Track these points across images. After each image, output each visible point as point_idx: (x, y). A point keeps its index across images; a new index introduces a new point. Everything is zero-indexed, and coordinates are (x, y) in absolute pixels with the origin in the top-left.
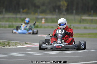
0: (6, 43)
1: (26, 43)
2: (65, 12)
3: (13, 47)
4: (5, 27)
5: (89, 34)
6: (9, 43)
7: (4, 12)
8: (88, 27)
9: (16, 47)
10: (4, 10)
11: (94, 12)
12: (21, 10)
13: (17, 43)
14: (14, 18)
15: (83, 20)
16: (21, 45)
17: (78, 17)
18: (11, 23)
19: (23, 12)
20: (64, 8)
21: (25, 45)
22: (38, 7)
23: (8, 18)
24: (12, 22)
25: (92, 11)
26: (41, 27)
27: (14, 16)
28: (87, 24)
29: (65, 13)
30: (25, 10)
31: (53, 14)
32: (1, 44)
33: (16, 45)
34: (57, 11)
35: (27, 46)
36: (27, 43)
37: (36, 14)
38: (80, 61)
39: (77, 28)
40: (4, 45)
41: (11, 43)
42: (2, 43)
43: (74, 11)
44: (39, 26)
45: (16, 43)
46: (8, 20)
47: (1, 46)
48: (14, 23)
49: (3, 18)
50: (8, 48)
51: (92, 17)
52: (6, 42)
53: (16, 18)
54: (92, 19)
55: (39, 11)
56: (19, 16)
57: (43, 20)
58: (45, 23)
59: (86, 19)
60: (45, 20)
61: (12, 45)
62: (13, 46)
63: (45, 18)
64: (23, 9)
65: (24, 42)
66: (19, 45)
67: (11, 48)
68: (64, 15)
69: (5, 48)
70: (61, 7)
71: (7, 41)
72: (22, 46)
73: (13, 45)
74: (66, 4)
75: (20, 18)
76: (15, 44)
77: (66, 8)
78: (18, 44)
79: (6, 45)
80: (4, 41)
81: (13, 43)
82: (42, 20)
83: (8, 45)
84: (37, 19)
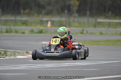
0: (3, 53)
1: (27, 53)
2: (77, 13)
4: (2, 32)
5: (106, 41)
6: (5, 53)
8: (104, 32)
11: (112, 13)
12: (22, 11)
13: (15, 52)
14: (13, 20)
15: (99, 23)
16: (21, 55)
17: (92, 20)
18: (8, 27)
19: (24, 14)
20: (75, 9)
21: (26, 55)
22: (43, 7)
23: (6, 20)
24: (10, 25)
25: (110, 13)
26: (46, 32)
27: (13, 18)
28: (104, 29)
29: (76, 15)
30: (27, 11)
33: (15, 55)
34: (66, 11)
35: (29, 57)
36: (29, 52)
37: (41, 16)
39: (92, 34)
41: (9, 52)
43: (88, 13)
44: (44, 31)
46: (5, 23)
48: (12, 27)
50: (5, 58)
51: (110, 19)
52: (2, 51)
53: (16, 20)
54: (110, 23)
55: (43, 11)
56: (19, 18)
57: (49, 23)
58: (51, 27)
59: (102, 22)
60: (51, 24)
63: (51, 21)
64: (24, 10)
65: (25, 51)
66: (19, 54)
68: (75, 17)
69: (1, 58)
70: (71, 7)
71: (4, 50)
73: (11, 55)
74: (77, 3)
75: (21, 21)
76: (13, 54)
77: (77, 8)
78: (17, 54)
79: (3, 55)
81: (11, 52)
82: (47, 23)
83: (5, 54)
84: (42, 22)
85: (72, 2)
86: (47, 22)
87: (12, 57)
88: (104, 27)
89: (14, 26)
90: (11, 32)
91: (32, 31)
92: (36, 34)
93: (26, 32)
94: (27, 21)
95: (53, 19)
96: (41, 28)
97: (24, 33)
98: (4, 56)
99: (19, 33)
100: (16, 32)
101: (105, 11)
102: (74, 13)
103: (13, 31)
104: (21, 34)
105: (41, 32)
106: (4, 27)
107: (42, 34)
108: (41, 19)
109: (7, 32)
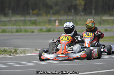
0: (13, 51)
1: (36, 50)
2: (83, 12)
3: (21, 56)
4: (12, 32)
6: (16, 51)
7: (10, 15)
8: (109, 29)
9: (24, 55)
10: (10, 12)
12: (31, 11)
13: (26, 50)
14: (22, 21)
15: (104, 21)
16: (30, 52)
18: (18, 27)
19: (33, 14)
20: (81, 8)
21: (35, 52)
22: (51, 7)
23: (16, 21)
24: (20, 25)
26: (54, 31)
27: (22, 18)
28: (109, 26)
29: (83, 14)
31: (68, 15)
32: (7, 52)
34: (73, 11)
36: (37, 49)
37: (49, 16)
38: (99, 69)
40: (11, 53)
41: (19, 50)
42: (8, 50)
43: (93, 11)
44: (52, 30)
45: (24, 50)
46: (15, 23)
47: (7, 54)
48: (22, 27)
49: (10, 21)
50: (15, 56)
52: (12, 49)
53: (25, 20)
55: (51, 11)
56: (28, 18)
57: (57, 22)
58: (59, 25)
59: (107, 20)
60: (59, 23)
61: (20, 52)
62: (21, 54)
63: (58, 20)
64: (33, 10)
65: (35, 49)
66: (28, 52)
67: (19, 56)
68: (81, 15)
69: (11, 56)
70: (78, 7)
71: (14, 48)
72: (32, 53)
74: (83, 3)
75: (30, 21)
76: (23, 52)
77: (83, 7)
79: (13, 53)
80: (11, 48)
81: (21, 50)
82: (55, 23)
84: (50, 22)
85: (78, 2)
86: (55, 21)
87: (22, 55)
88: (109, 24)
89: (24, 25)
90: (21, 31)
91: (41, 30)
92: (45, 33)
93: (35, 31)
94: (36, 20)
95: (60, 18)
96: (50, 27)
97: (33, 32)
98: (15, 54)
99: (29, 32)
100: (26, 31)
101: (109, 9)
102: (80, 12)
103: (23, 30)
104: (30, 33)
105: (49, 31)
106: (15, 27)
107: (50, 33)
108: (49, 18)
109: (17, 31)
